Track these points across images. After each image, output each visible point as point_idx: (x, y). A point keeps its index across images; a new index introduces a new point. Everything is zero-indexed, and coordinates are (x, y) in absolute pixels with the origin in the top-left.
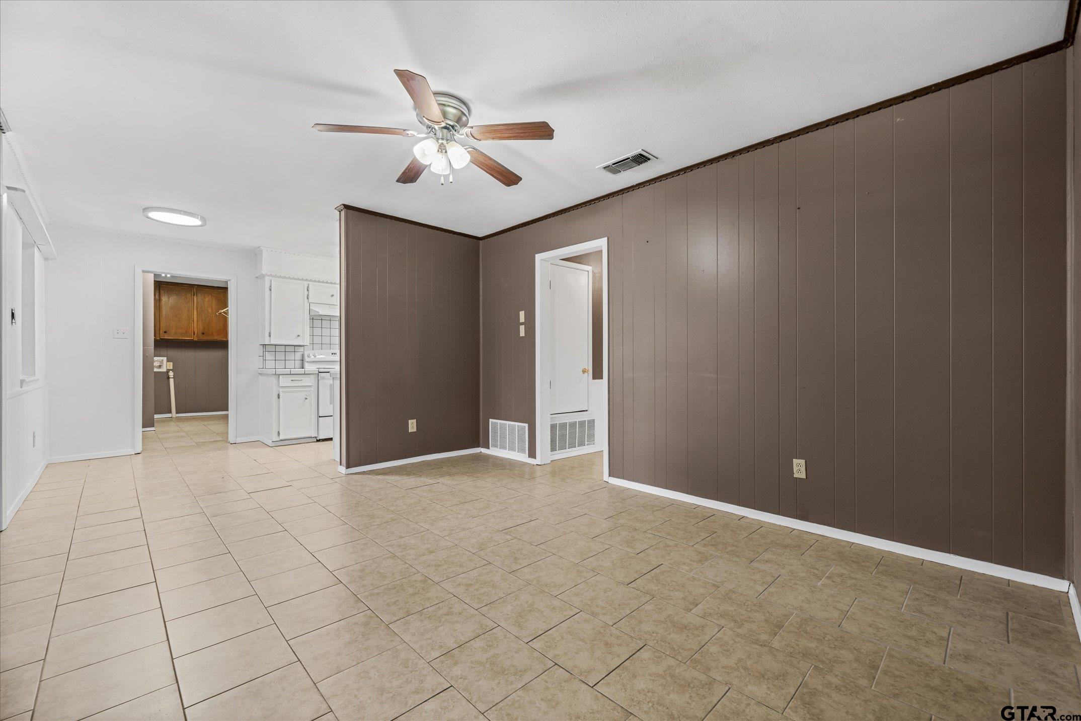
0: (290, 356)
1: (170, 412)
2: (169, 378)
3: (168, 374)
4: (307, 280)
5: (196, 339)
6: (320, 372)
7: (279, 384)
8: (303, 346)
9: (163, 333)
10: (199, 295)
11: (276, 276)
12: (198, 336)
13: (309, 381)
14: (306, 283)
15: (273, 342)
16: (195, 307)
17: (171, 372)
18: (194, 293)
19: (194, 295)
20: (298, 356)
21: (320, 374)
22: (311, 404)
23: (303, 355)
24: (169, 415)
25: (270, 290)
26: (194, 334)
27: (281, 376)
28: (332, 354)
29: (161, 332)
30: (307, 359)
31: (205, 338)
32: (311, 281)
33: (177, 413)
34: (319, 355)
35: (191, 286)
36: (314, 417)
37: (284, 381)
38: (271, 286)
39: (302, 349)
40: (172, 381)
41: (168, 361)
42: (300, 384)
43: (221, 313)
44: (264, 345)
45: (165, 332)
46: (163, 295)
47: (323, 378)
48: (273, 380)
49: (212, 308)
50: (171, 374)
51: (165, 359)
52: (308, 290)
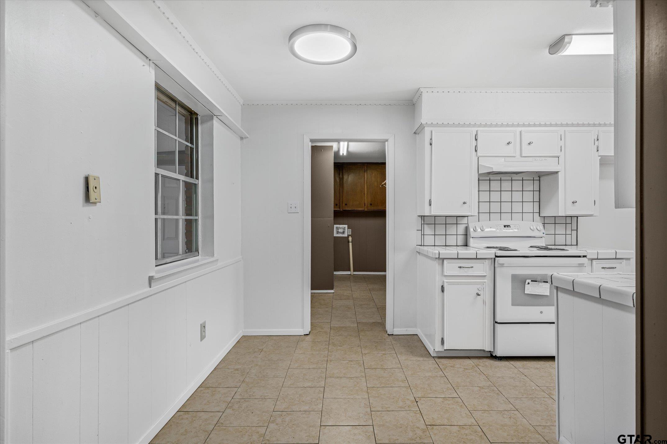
0: (452, 230)
1: (349, 270)
2: (349, 242)
3: (348, 239)
4: (475, 125)
5: (366, 210)
6: (496, 256)
7: (443, 271)
8: (467, 216)
9: (345, 204)
10: (368, 171)
11: (437, 125)
12: (367, 207)
13: (482, 269)
14: (474, 130)
15: (433, 213)
16: (365, 182)
17: (350, 237)
18: (365, 170)
19: (365, 172)
20: (461, 229)
21: (497, 259)
22: (484, 302)
23: (467, 229)
24: (348, 273)
25: (431, 144)
26: (365, 206)
27: (445, 261)
28: (505, 226)
29: (343, 205)
30: (472, 233)
31: (372, 208)
32: (480, 125)
33: (354, 271)
34: (488, 228)
35: (363, 164)
36: (489, 322)
37: (451, 268)
38: (431, 139)
39: (465, 220)
40: (351, 244)
41: (348, 228)
42: (470, 272)
43: (383, 185)
44: (423, 217)
45: (346, 205)
46: (345, 173)
47: (502, 265)
48: (436, 265)
49: (377, 182)
50: (350, 239)
51: (346, 226)
52: (476, 140)
